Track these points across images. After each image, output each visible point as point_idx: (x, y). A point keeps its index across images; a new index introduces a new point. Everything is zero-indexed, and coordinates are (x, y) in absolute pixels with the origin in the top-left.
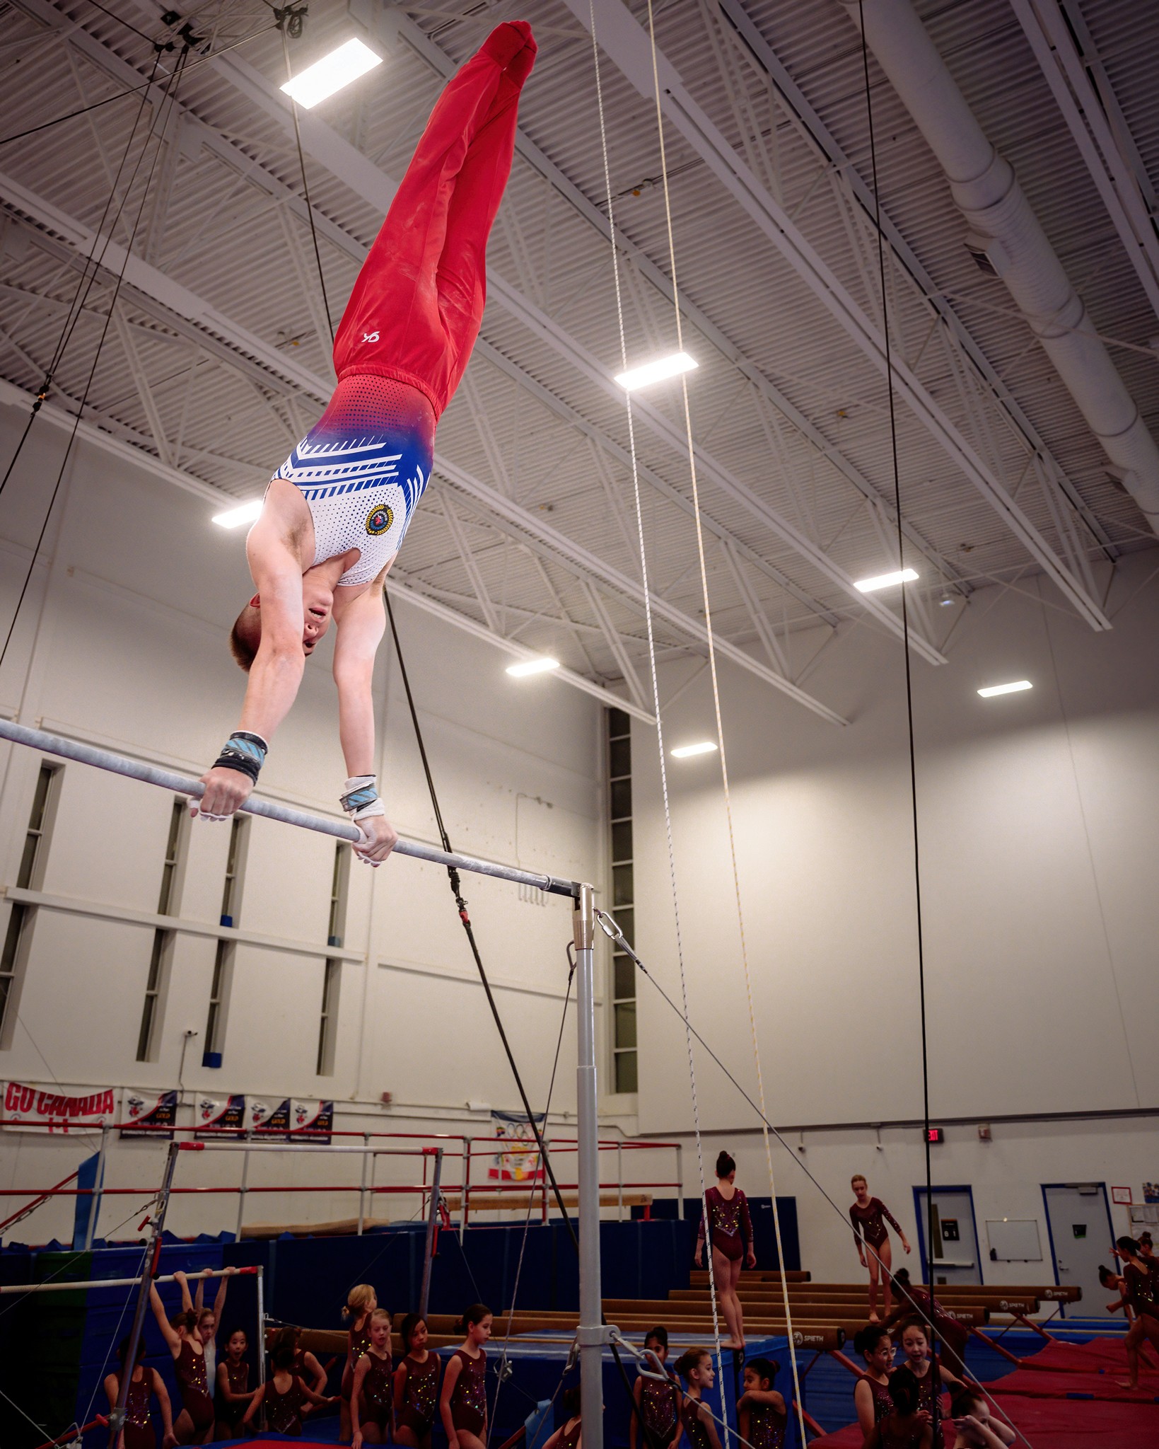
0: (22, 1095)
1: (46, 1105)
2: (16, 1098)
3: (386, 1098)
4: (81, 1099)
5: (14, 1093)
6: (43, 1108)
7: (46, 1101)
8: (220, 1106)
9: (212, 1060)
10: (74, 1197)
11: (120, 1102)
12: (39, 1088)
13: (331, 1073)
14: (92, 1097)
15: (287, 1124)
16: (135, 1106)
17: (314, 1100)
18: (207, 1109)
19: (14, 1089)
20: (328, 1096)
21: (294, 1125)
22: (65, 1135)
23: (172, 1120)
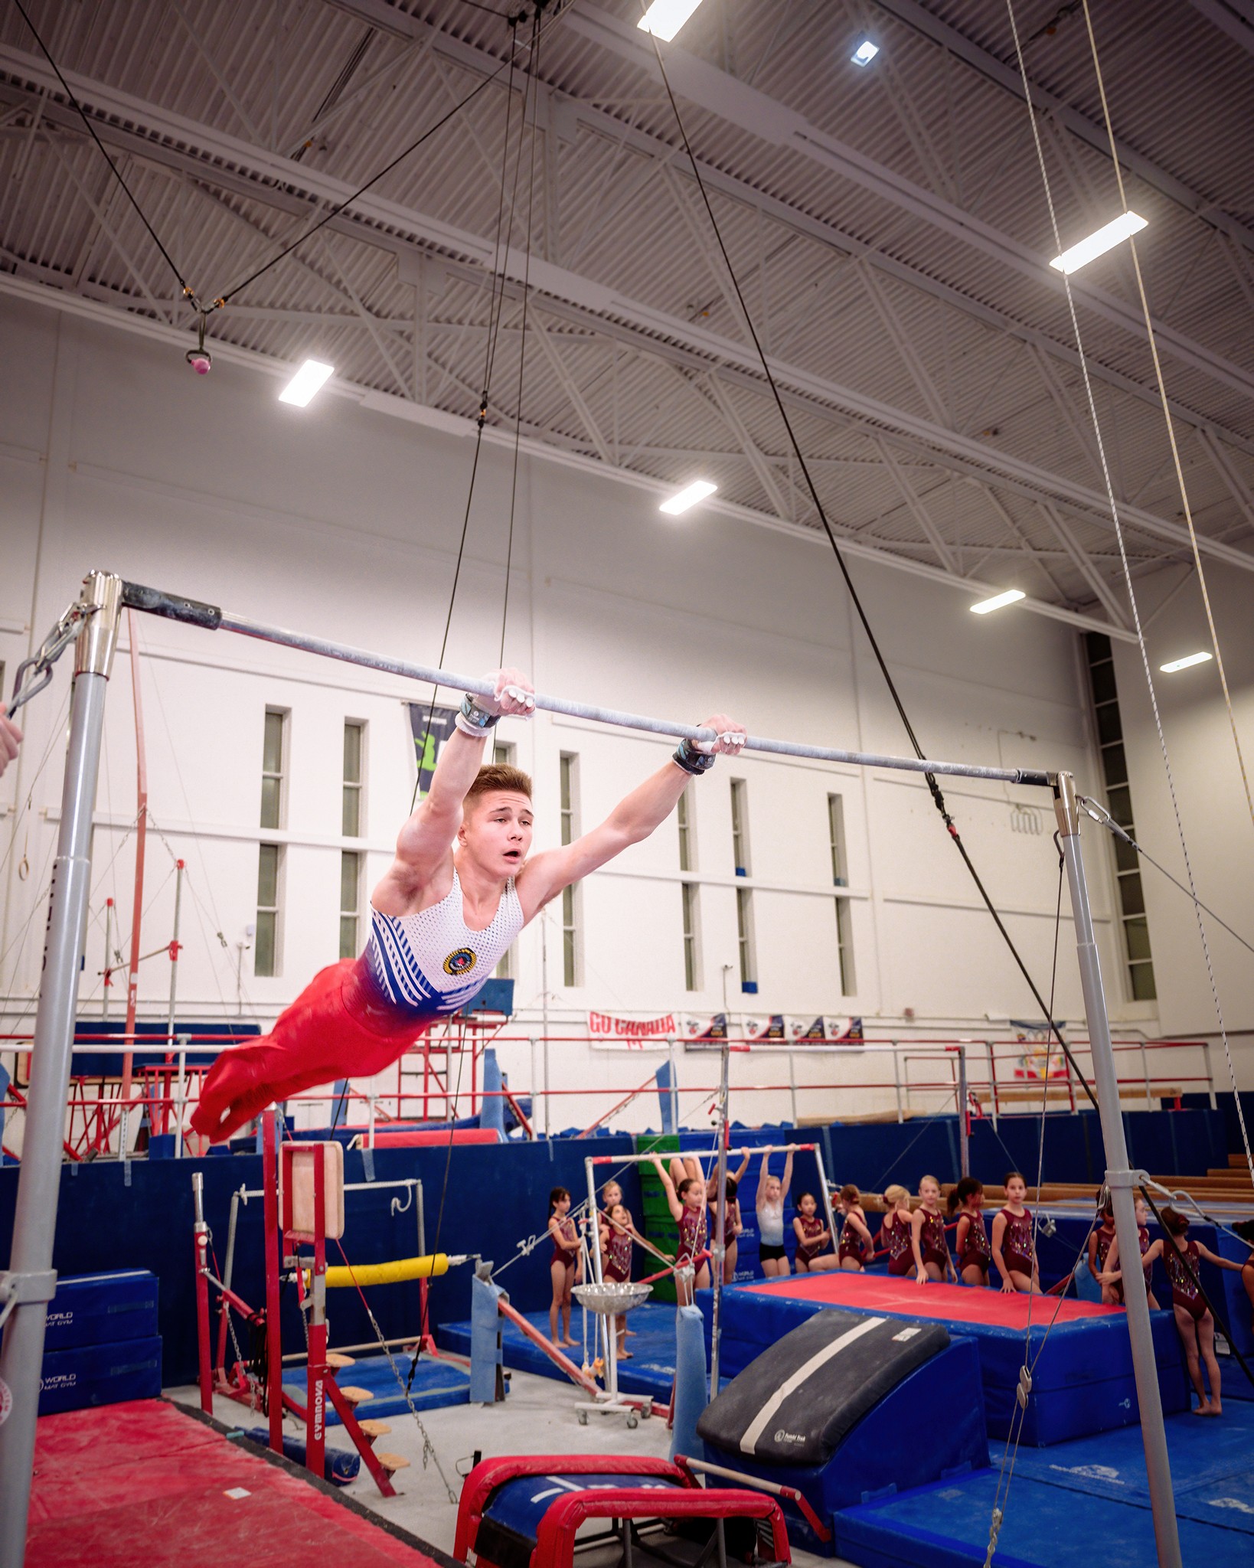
0: (601, 1022)
1: (622, 1029)
2: (598, 1024)
3: (909, 1014)
4: (648, 1023)
5: (596, 1020)
6: (620, 1029)
7: (621, 1025)
8: (764, 1025)
9: (749, 987)
10: (656, 1095)
11: (680, 1024)
12: (614, 1016)
13: (855, 994)
14: (657, 1021)
15: (823, 1036)
16: (693, 1028)
17: (844, 1017)
18: (753, 1027)
19: (594, 1017)
20: (856, 1013)
21: (829, 1036)
22: (641, 1051)
23: (725, 1035)
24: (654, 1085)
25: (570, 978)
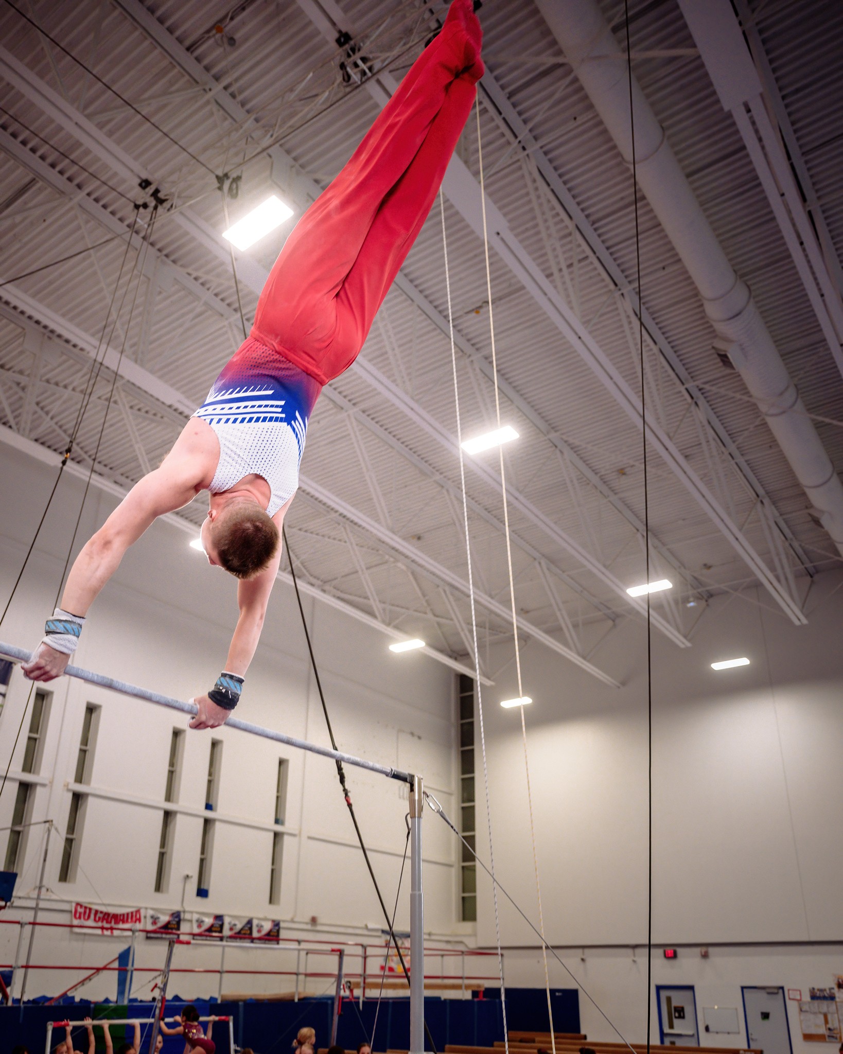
0: (83, 911)
1: (99, 918)
2: (80, 914)
3: (314, 920)
4: (120, 915)
5: (79, 909)
6: (97, 919)
7: (99, 915)
8: (208, 921)
9: (202, 893)
10: (116, 972)
11: (145, 917)
12: (94, 907)
13: (278, 903)
14: (128, 914)
15: (251, 933)
16: (155, 921)
17: (268, 919)
18: (200, 922)
19: (79, 907)
20: (276, 917)
21: (255, 934)
22: (112, 936)
23: (178, 928)
24: (116, 965)
25: (64, 875)
